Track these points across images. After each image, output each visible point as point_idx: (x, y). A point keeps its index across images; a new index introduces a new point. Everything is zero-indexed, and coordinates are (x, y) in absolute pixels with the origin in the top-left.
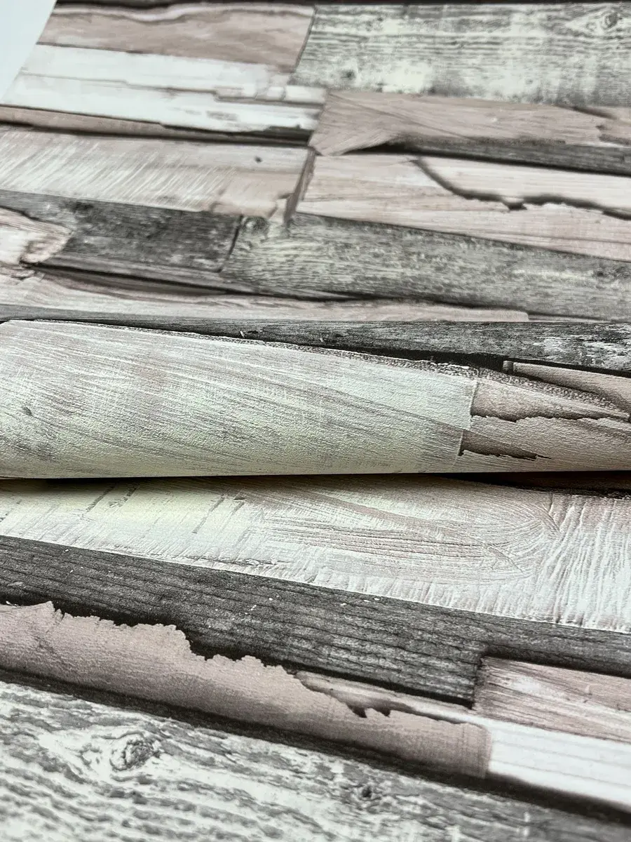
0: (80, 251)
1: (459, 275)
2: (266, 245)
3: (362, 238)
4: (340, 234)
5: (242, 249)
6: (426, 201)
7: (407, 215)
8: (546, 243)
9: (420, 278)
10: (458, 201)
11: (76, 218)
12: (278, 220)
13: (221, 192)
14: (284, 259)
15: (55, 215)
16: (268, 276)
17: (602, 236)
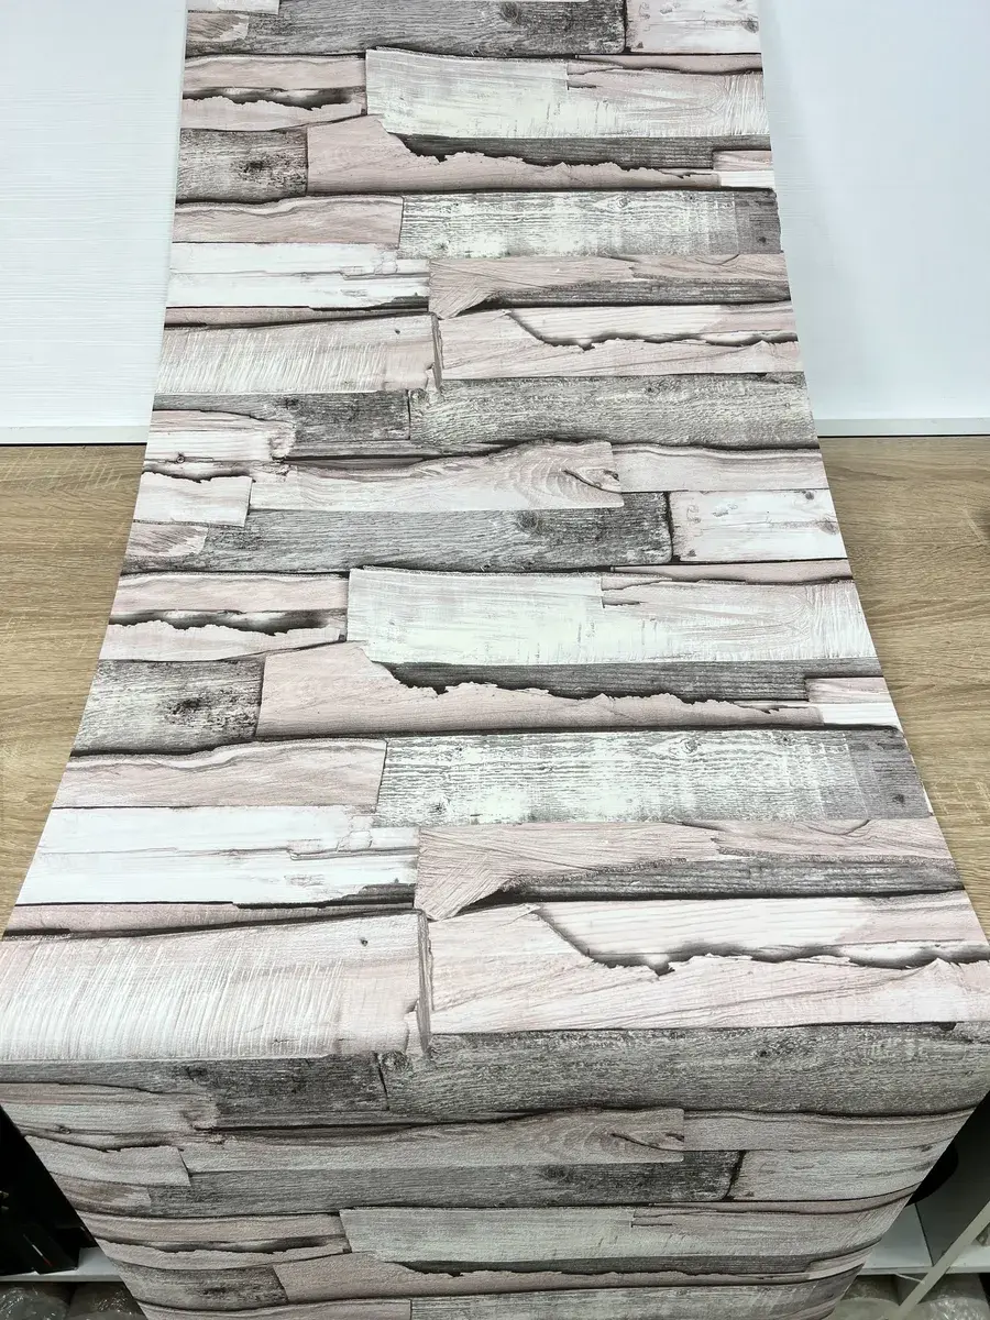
0: (308, 440)
1: (563, 409)
2: (431, 410)
3: (493, 392)
4: (477, 391)
5: (417, 417)
6: (528, 353)
7: (518, 368)
8: (612, 372)
9: (540, 417)
10: (549, 349)
11: (292, 414)
12: (432, 389)
13: (384, 371)
14: (447, 420)
15: (275, 414)
16: (443, 436)
17: (646, 359)
